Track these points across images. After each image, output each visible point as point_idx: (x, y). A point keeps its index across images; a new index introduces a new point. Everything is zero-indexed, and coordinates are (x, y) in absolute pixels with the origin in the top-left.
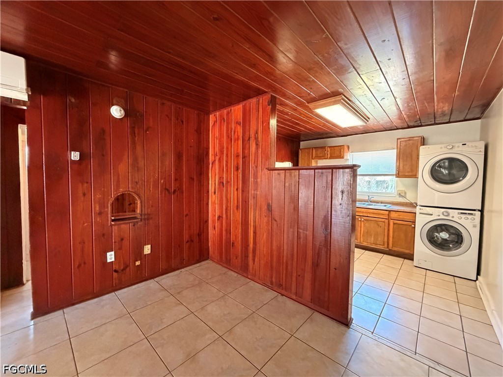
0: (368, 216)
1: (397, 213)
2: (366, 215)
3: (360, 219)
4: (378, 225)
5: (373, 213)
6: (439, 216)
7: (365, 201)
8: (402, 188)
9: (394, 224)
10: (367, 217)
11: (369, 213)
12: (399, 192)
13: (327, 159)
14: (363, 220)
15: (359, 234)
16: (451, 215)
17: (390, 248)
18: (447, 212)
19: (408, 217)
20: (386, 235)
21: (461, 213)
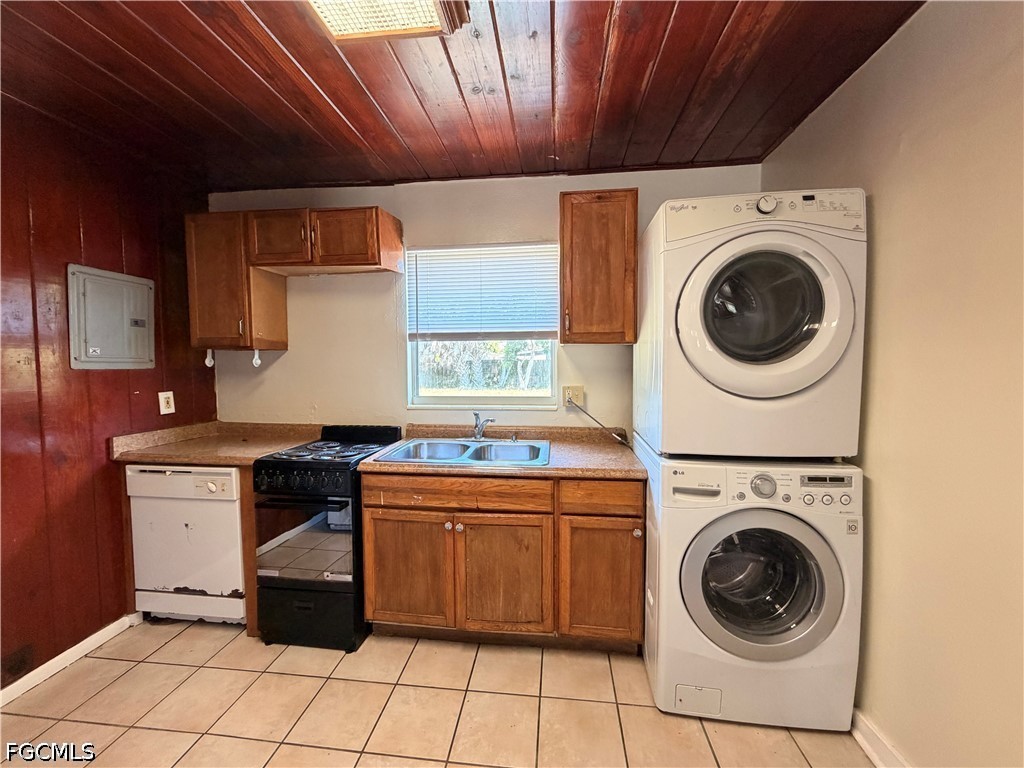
0: (482, 506)
1: (582, 484)
2: (473, 505)
3: (448, 526)
4: (519, 542)
5: (500, 495)
6: (742, 496)
7: (465, 435)
8: (573, 380)
9: (574, 530)
10: (478, 510)
11: (483, 494)
12: (569, 394)
13: (311, 263)
14: (460, 527)
15: (450, 587)
16: (781, 491)
17: (565, 630)
18: (764, 478)
19: (620, 500)
20: (548, 579)
21: (813, 479)
